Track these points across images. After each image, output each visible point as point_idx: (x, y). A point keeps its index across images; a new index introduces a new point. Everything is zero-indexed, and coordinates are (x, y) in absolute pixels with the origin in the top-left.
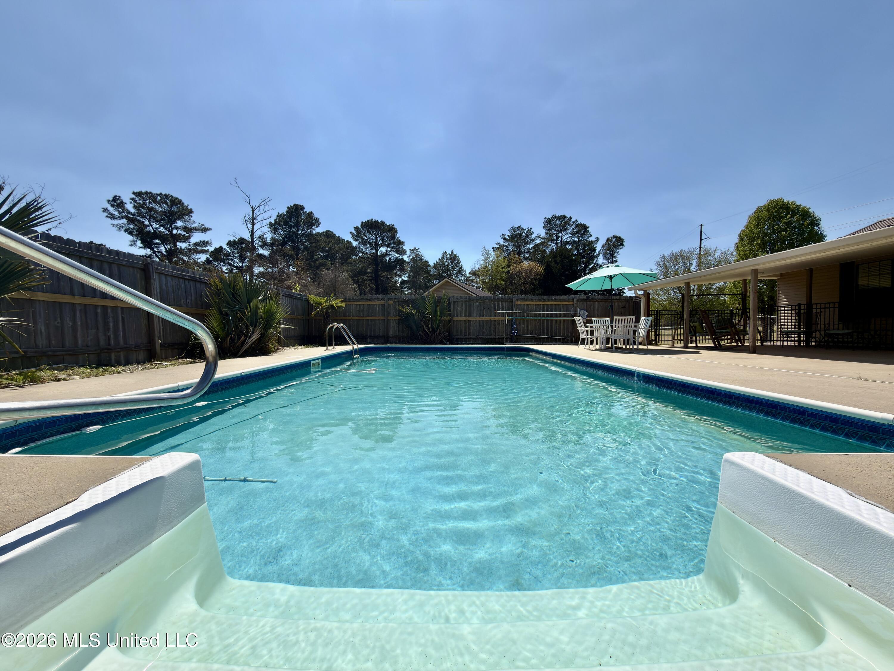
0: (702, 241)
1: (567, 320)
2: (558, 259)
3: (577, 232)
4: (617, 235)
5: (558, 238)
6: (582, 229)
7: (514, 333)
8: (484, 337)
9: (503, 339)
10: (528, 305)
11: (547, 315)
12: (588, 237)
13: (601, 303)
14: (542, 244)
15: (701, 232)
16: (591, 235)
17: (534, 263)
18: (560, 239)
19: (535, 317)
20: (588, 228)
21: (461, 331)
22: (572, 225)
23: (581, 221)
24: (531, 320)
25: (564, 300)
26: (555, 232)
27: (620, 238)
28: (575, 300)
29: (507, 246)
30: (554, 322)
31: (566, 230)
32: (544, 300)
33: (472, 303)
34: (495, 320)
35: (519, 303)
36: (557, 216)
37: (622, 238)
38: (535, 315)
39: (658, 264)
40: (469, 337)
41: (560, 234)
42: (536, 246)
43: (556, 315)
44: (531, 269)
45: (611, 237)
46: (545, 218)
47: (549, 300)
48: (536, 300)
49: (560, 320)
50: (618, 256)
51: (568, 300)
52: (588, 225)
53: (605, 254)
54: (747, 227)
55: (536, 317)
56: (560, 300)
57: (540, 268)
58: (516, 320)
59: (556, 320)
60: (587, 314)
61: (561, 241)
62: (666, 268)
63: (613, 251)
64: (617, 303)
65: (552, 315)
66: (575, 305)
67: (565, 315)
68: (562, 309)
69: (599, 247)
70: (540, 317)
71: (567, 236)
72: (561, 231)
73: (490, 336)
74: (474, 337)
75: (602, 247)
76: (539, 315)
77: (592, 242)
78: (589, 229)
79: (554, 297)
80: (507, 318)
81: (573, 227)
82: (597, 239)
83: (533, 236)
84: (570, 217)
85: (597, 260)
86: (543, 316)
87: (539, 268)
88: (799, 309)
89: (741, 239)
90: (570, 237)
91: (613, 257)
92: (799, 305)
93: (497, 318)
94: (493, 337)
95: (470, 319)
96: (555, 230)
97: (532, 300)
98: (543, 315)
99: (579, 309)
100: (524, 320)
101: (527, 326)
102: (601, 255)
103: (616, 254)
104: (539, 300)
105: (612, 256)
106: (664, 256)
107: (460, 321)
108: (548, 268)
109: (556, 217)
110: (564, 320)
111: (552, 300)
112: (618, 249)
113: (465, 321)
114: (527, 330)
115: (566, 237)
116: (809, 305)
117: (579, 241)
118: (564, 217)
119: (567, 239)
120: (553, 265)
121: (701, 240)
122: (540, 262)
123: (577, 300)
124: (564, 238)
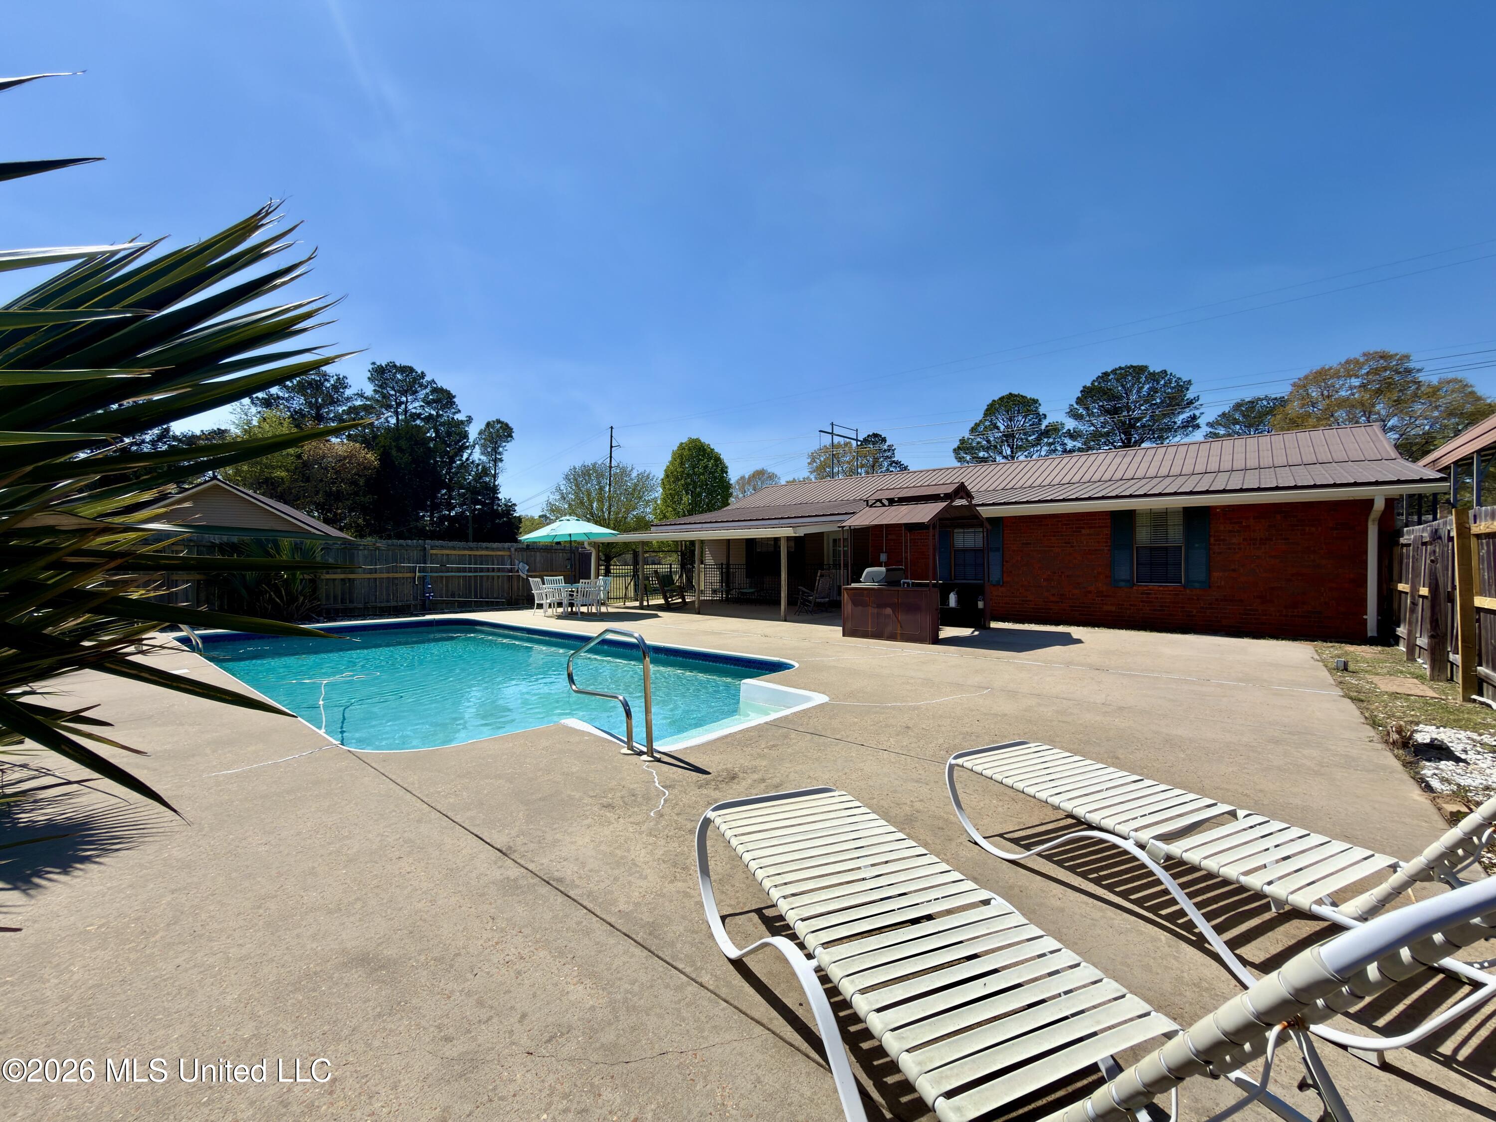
0: (613, 449)
1: (502, 576)
2: (403, 443)
3: (434, 401)
4: (502, 420)
5: (399, 404)
6: (444, 399)
7: (429, 597)
8: (379, 605)
9: (409, 606)
10: (448, 555)
11: (476, 570)
12: (455, 413)
13: (543, 554)
14: (365, 408)
15: (612, 437)
16: (459, 411)
17: (358, 445)
18: (403, 406)
19: (458, 572)
20: (454, 397)
21: (335, 597)
22: (426, 387)
23: (441, 383)
24: (452, 576)
25: (498, 549)
26: (393, 392)
27: (507, 425)
28: (513, 549)
29: (287, 400)
30: (485, 579)
31: (415, 392)
32: (471, 549)
33: (356, 552)
34: (397, 578)
35: (434, 552)
36: (398, 365)
37: (510, 425)
38: (459, 570)
39: (567, 478)
40: (351, 606)
41: (404, 399)
42: (353, 410)
43: (488, 570)
44: (351, 456)
45: (494, 422)
46: (374, 363)
47: (477, 549)
48: (460, 549)
49: (493, 577)
50: (505, 453)
51: (503, 549)
52: (453, 392)
53: (484, 446)
54: (671, 463)
55: (460, 572)
56: (493, 549)
57: (371, 457)
58: (431, 577)
59: (488, 576)
60: (527, 567)
61: (406, 411)
62: (577, 485)
63: (496, 443)
64: (561, 554)
65: (481, 570)
66: (513, 556)
67: (499, 570)
68: (496, 562)
69: (473, 432)
70: (466, 572)
71: (417, 404)
72: (404, 393)
73: (388, 601)
74: (361, 606)
75: (480, 434)
76: (464, 570)
77: (462, 422)
78: (455, 400)
79: (484, 545)
80: (418, 574)
81: (428, 390)
82: (470, 419)
83: (348, 392)
84: (422, 373)
85: (470, 455)
86: (470, 572)
87: (368, 456)
88: (722, 568)
89: (667, 476)
90: (421, 406)
91: (496, 452)
92: (722, 564)
93: (401, 575)
94: (393, 604)
95: (352, 576)
96: (393, 388)
97: (454, 548)
98: (470, 570)
99: (517, 562)
100: (442, 577)
101: (447, 586)
102: (477, 446)
103: (501, 449)
104: (464, 549)
105: (495, 450)
106: (575, 468)
107: (334, 580)
108: (385, 457)
109: (395, 366)
110: (498, 577)
111: (482, 549)
112: (505, 442)
113: (342, 580)
114: (447, 591)
115: (415, 406)
116: (728, 565)
117: (438, 415)
118: (411, 370)
119: (415, 408)
120: (394, 452)
121: (611, 447)
122: (369, 442)
123: (516, 550)
124: (410, 407)
